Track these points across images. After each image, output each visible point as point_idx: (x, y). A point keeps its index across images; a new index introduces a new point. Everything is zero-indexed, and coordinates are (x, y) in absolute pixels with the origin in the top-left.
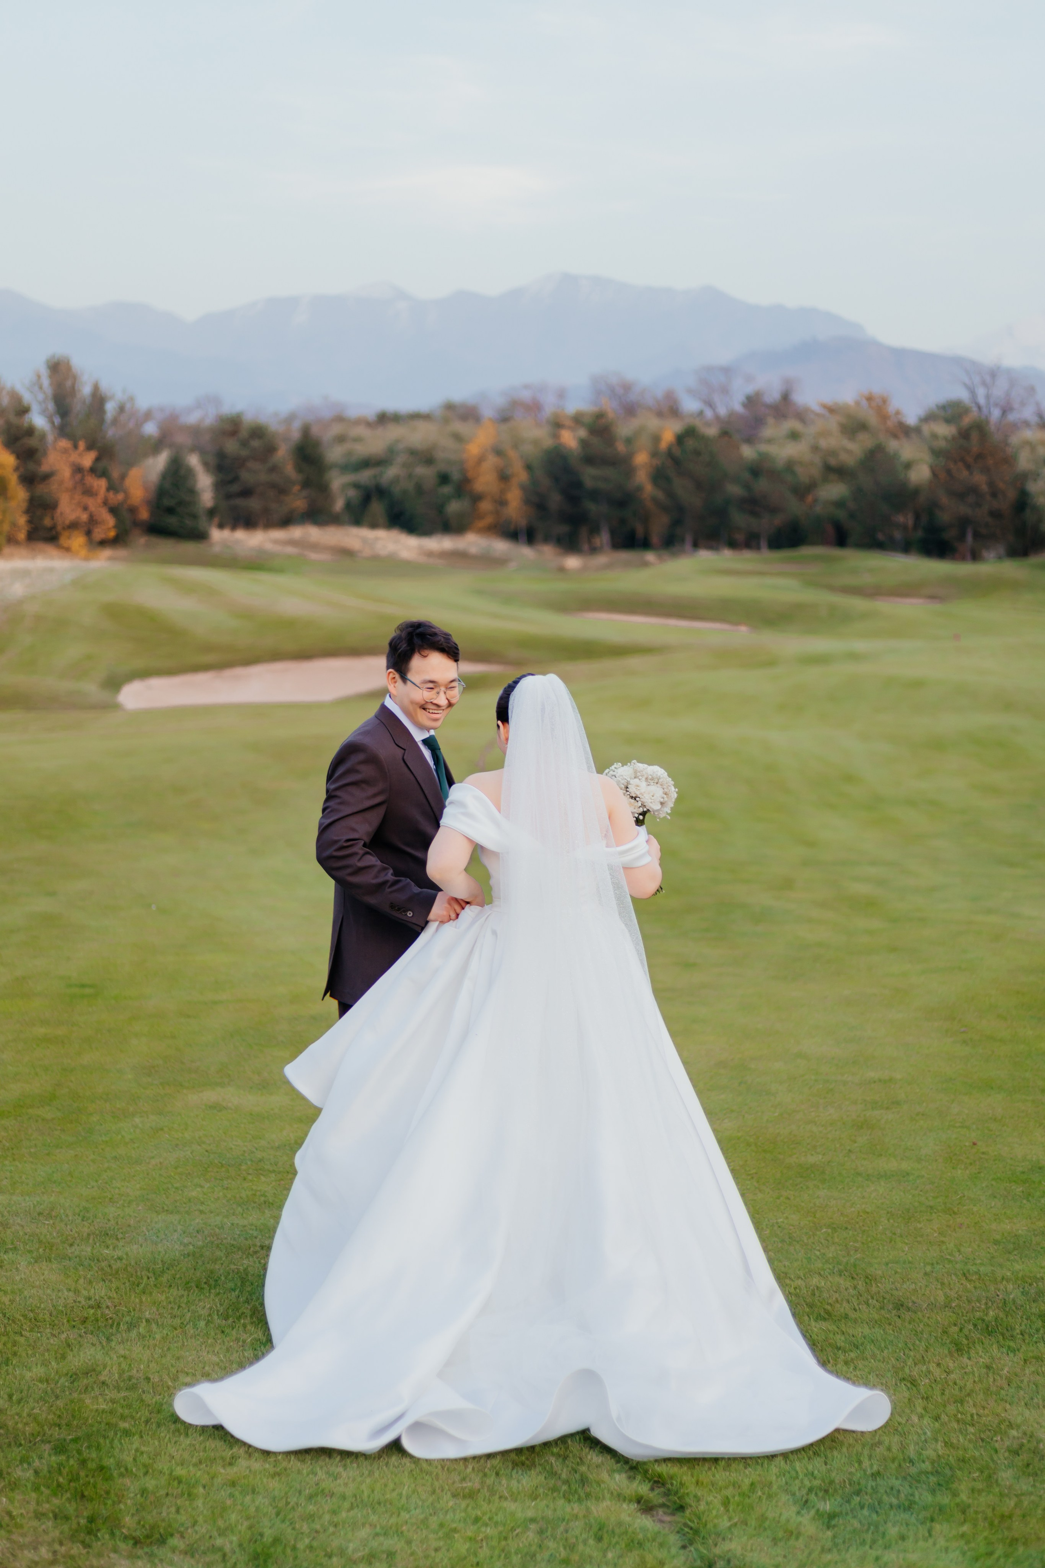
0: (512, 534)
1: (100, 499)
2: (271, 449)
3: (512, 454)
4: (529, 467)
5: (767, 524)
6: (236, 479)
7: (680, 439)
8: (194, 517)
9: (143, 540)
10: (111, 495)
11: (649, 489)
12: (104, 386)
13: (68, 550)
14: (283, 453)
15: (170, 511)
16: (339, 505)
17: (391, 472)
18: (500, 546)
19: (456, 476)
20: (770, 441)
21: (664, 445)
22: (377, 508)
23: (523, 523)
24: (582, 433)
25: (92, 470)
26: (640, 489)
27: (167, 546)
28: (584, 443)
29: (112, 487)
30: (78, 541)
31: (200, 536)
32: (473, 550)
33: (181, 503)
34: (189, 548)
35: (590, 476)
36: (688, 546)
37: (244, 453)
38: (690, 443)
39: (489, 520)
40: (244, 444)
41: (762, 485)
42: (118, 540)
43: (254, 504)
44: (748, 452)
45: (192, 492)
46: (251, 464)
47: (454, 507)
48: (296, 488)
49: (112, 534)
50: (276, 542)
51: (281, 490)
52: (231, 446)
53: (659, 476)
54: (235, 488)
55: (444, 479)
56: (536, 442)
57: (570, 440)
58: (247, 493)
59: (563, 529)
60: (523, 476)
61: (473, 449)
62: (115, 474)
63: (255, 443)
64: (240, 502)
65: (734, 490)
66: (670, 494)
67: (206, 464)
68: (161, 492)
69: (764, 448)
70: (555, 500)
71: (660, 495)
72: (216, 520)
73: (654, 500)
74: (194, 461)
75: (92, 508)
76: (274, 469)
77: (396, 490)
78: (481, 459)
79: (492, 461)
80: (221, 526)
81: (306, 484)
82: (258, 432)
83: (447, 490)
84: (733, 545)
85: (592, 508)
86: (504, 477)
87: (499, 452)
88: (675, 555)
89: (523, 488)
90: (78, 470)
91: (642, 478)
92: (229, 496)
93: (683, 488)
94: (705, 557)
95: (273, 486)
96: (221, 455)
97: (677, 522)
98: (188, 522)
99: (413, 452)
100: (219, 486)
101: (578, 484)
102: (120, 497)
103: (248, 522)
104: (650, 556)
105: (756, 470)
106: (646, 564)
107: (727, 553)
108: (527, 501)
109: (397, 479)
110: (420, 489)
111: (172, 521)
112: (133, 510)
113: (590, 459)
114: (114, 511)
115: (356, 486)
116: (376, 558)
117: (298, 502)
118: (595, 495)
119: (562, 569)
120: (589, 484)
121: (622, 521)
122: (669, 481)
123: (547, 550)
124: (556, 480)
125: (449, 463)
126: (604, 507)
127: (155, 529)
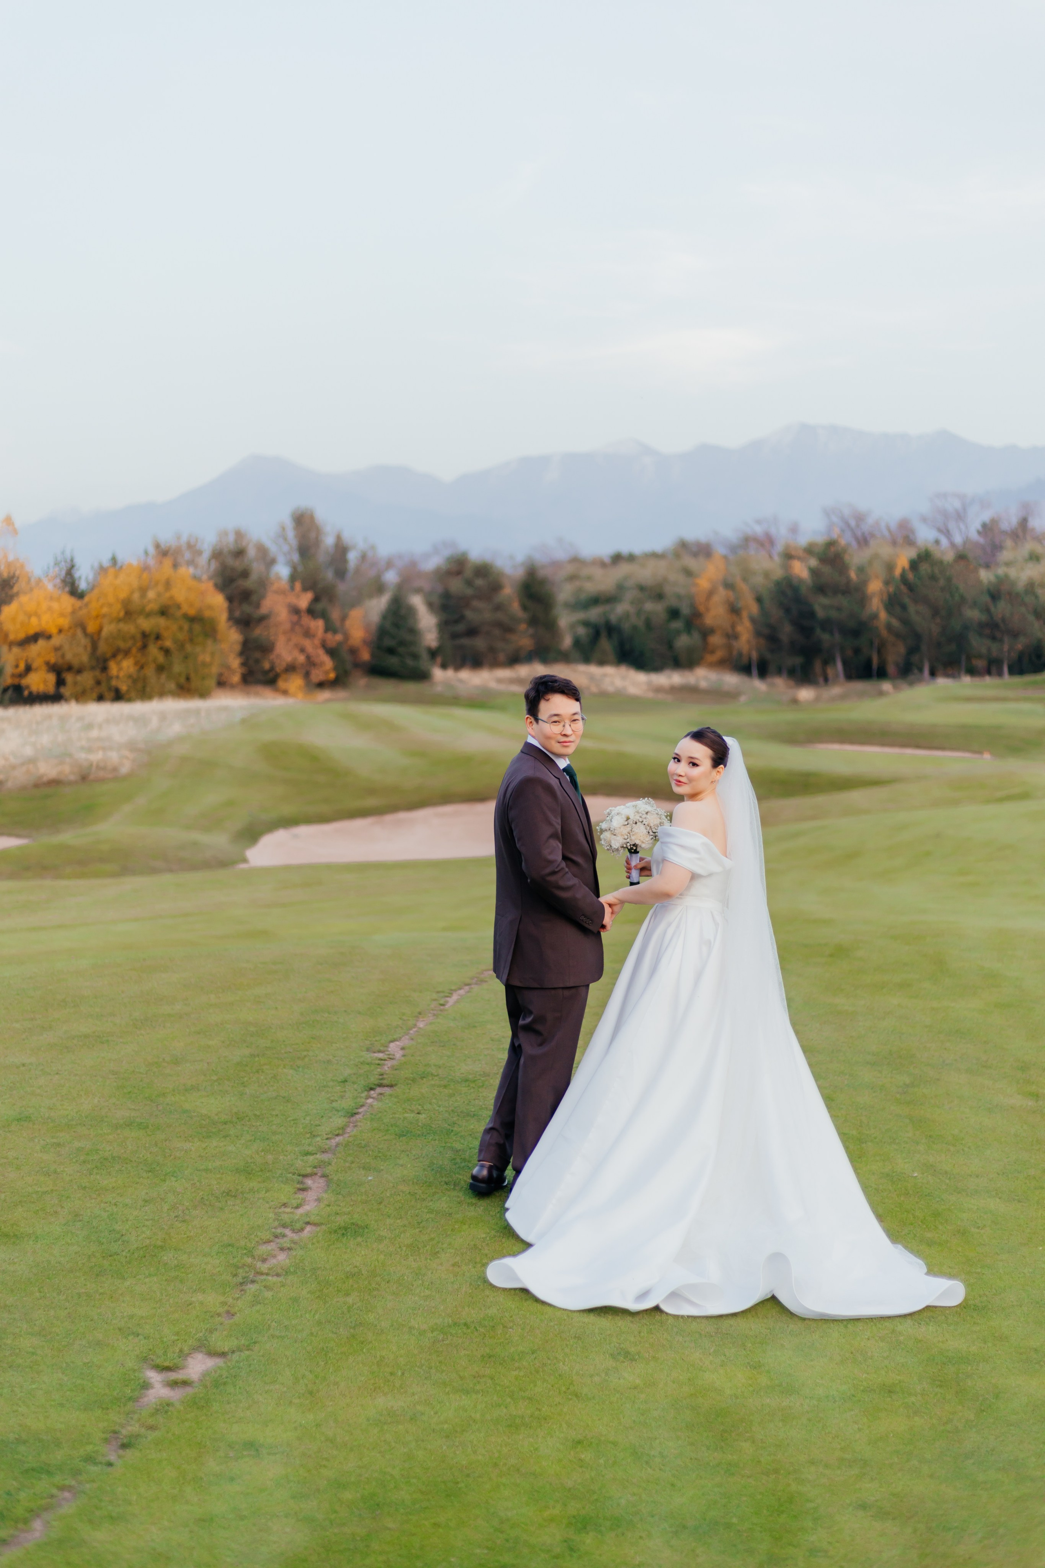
0: (745, 669)
1: (317, 642)
2: (495, 587)
3: (743, 587)
4: (759, 600)
5: (1007, 648)
6: (461, 618)
7: (914, 565)
8: (415, 656)
9: (363, 681)
10: (329, 636)
11: (883, 615)
12: (347, 537)
13: (285, 693)
14: (508, 591)
15: (391, 651)
16: (567, 642)
17: (621, 609)
18: (731, 680)
19: (685, 610)
20: (1008, 564)
21: (898, 572)
22: (606, 645)
23: (755, 655)
24: (813, 562)
25: (311, 612)
26: (875, 616)
27: (388, 686)
28: (814, 572)
29: (330, 628)
30: (295, 682)
31: (422, 676)
32: (703, 684)
33: (402, 643)
34: (410, 688)
35: (822, 606)
36: (926, 674)
37: (469, 592)
38: (924, 568)
39: (719, 654)
40: (469, 583)
41: (1002, 609)
42: (338, 682)
43: (479, 643)
44: (985, 576)
45: (414, 631)
46: (476, 603)
47: (683, 641)
48: (523, 627)
49: (332, 675)
50: (499, 681)
51: (507, 629)
52: (456, 586)
53: (893, 603)
54: (460, 628)
55: (674, 613)
56: (767, 575)
57: (801, 570)
58: (472, 632)
59: (798, 660)
60: (754, 608)
61: (704, 584)
62: (335, 614)
63: (479, 582)
64: (465, 641)
65: (973, 614)
66: (905, 622)
67: (430, 605)
68: (382, 632)
69: (1001, 571)
70: (787, 631)
71: (895, 623)
72: (439, 660)
73: (889, 627)
74: (417, 602)
75: (310, 649)
76: (499, 608)
77: (626, 626)
78: (711, 593)
79: (722, 594)
80: (444, 666)
81: (533, 621)
82: (483, 571)
83: (677, 625)
84: (972, 672)
85: (825, 638)
86: (734, 610)
87: (729, 586)
88: (911, 684)
89: (753, 620)
90: (296, 611)
91: (876, 605)
92: (455, 636)
93: (917, 613)
94: (942, 682)
95: (499, 625)
96: (446, 595)
97: (913, 650)
98: (410, 662)
99: (641, 588)
100: (443, 626)
101: (812, 614)
102: (339, 637)
103: (476, 662)
104: (886, 686)
105: (995, 595)
106: (881, 694)
107: (967, 679)
108: (758, 634)
109: (627, 615)
110: (648, 624)
111: (393, 661)
112: (353, 651)
113: (821, 589)
114: (332, 652)
115: (586, 624)
116: (603, 694)
117: (524, 640)
118: (827, 625)
119: (795, 701)
120: (820, 613)
121: (857, 651)
122: (904, 607)
123: (780, 683)
124: (787, 610)
125: (679, 597)
126: (838, 637)
127: (376, 670)
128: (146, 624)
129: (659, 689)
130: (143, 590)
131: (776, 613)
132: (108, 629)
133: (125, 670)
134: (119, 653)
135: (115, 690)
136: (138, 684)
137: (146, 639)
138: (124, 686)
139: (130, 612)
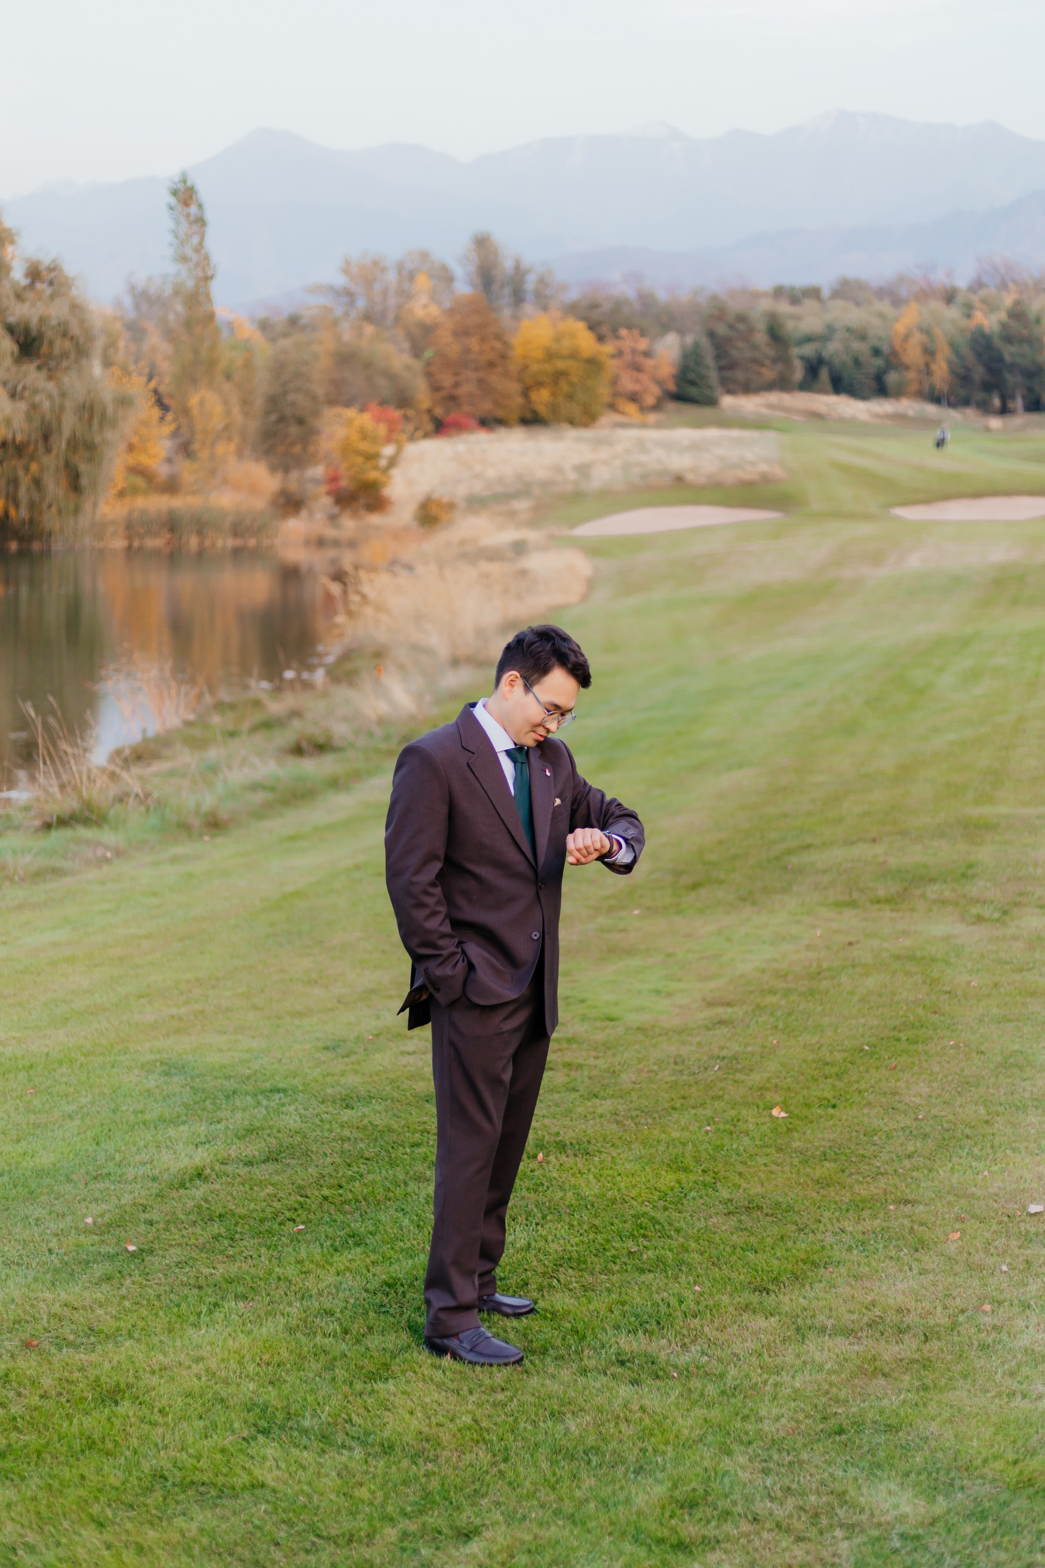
0: (936, 399)
1: (649, 375)
2: (751, 330)
3: (936, 332)
4: (953, 345)
6: (726, 355)
8: (708, 386)
9: (671, 406)
13: (623, 413)
14: (759, 333)
15: (693, 383)
16: (798, 375)
17: (832, 347)
18: (931, 409)
19: (886, 350)
22: (823, 377)
23: (946, 389)
24: (1003, 317)
27: (689, 411)
28: (1004, 326)
30: (631, 408)
31: (712, 402)
32: (911, 413)
33: (697, 376)
34: (707, 412)
35: (1009, 352)
37: (732, 334)
39: (914, 387)
40: (731, 327)
42: (656, 407)
43: (739, 375)
45: (708, 367)
46: (737, 343)
47: (892, 378)
48: (770, 362)
49: (656, 402)
51: (759, 364)
52: (721, 330)
54: (723, 363)
55: (876, 352)
56: (955, 323)
57: (991, 323)
58: (732, 366)
59: (980, 395)
60: (948, 352)
61: (900, 328)
63: (741, 327)
64: (729, 373)
68: (683, 368)
70: (979, 373)
72: (720, 388)
75: (646, 381)
76: (755, 347)
77: (837, 361)
78: (907, 337)
79: (917, 338)
80: (724, 393)
81: (777, 359)
82: (741, 318)
85: (1012, 379)
86: (929, 352)
87: (927, 332)
89: (950, 363)
92: (720, 369)
95: (753, 360)
96: (712, 335)
98: (705, 391)
99: (848, 330)
101: (999, 359)
102: (659, 371)
108: (953, 372)
109: (837, 352)
110: (857, 362)
111: (692, 391)
112: (666, 383)
113: (1009, 339)
115: (804, 359)
116: (843, 419)
117: (769, 374)
118: (1012, 367)
119: (988, 429)
120: (1008, 358)
121: (1030, 390)
123: (971, 413)
124: (979, 355)
125: (880, 339)
126: (1019, 379)
127: (680, 397)
128: (561, 365)
129: (877, 416)
130: (558, 339)
131: (970, 357)
132: (535, 367)
133: (542, 398)
134: (540, 384)
135: (534, 412)
136: (554, 409)
137: (559, 375)
138: (542, 410)
139: (550, 356)
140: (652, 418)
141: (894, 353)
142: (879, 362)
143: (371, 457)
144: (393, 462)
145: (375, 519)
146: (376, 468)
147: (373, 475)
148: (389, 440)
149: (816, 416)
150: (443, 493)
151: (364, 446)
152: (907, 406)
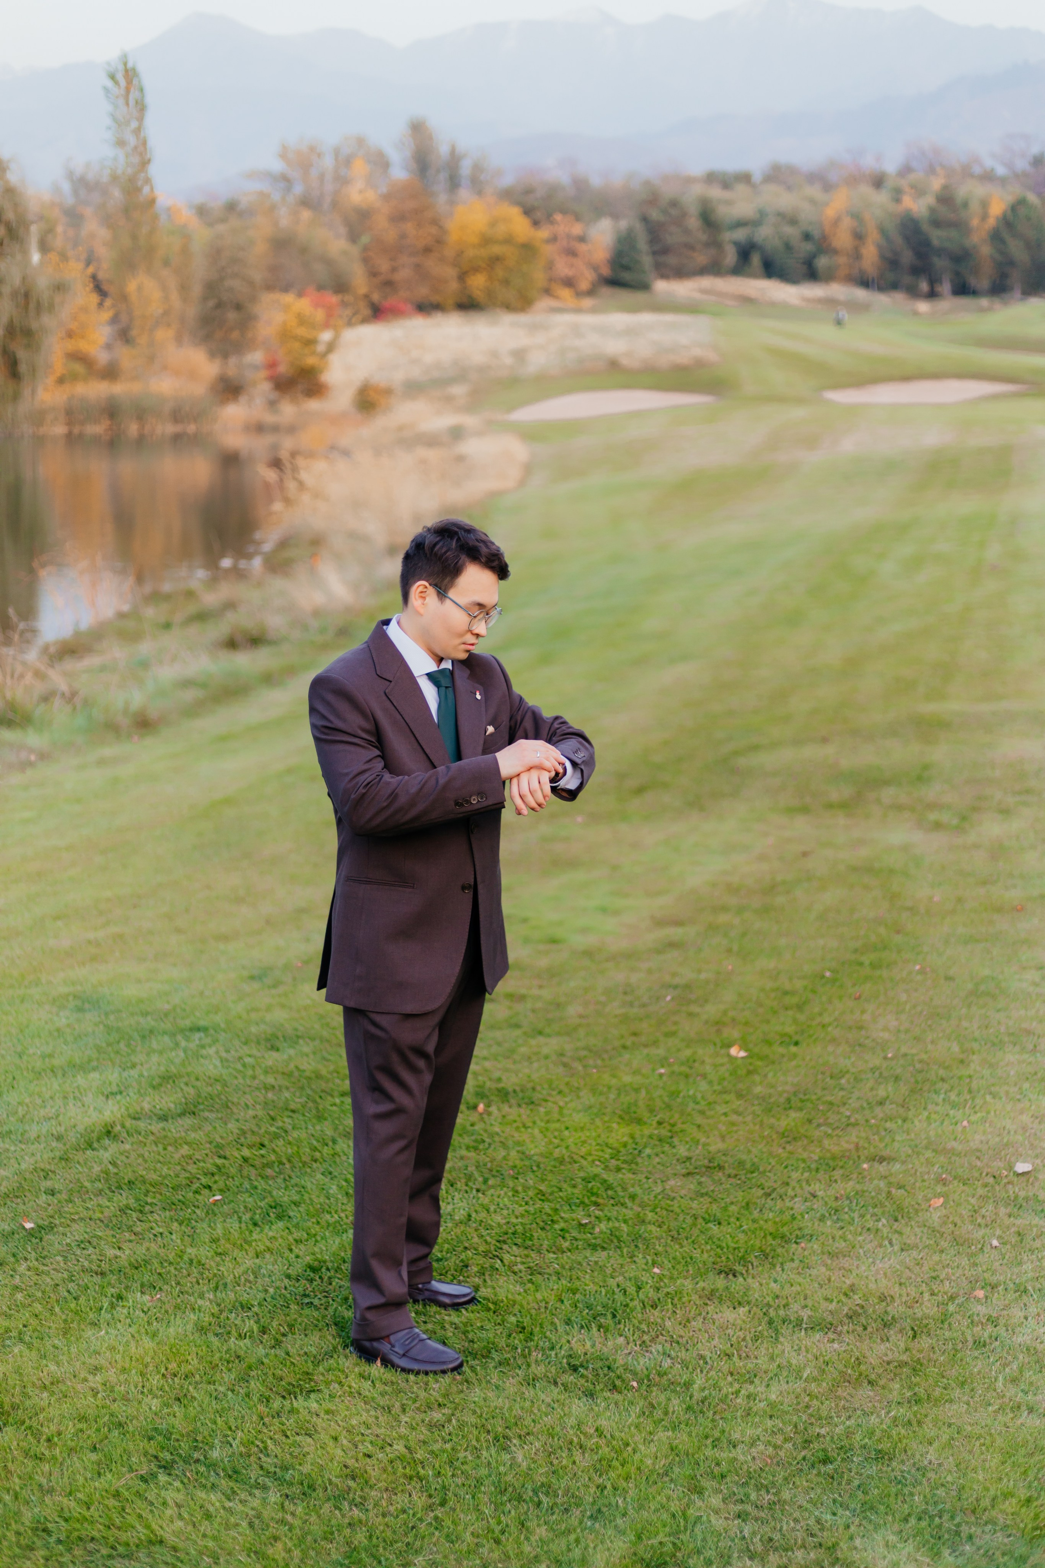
0: (865, 283)
2: (684, 215)
3: (865, 217)
4: (882, 231)
7: (1013, 208)
8: (641, 271)
9: (606, 291)
11: (985, 248)
13: (558, 298)
15: (626, 268)
16: (729, 259)
17: (763, 232)
18: (861, 294)
19: (816, 234)
22: (755, 262)
23: (874, 273)
24: (931, 202)
26: (977, 248)
27: (623, 296)
28: (932, 210)
30: (566, 293)
31: (644, 286)
32: (840, 297)
33: (631, 262)
34: (640, 297)
35: (937, 237)
36: (1017, 294)
37: (665, 219)
38: (1022, 212)
39: (844, 272)
40: (664, 212)
42: (591, 292)
43: (672, 260)
46: (670, 228)
47: (822, 262)
48: (702, 247)
49: (590, 287)
51: (691, 249)
52: (655, 215)
53: (996, 237)
55: (807, 237)
56: (884, 208)
57: (919, 207)
58: (666, 251)
59: (907, 279)
60: (877, 237)
61: (830, 213)
63: (674, 212)
64: (661, 258)
66: (1004, 252)
68: (618, 253)
70: (907, 257)
71: (994, 253)
72: (653, 273)
73: (988, 257)
75: (577, 266)
76: (687, 231)
77: (769, 246)
78: (836, 222)
79: (847, 223)
80: (657, 278)
81: (709, 243)
82: (674, 203)
83: (812, 247)
85: (939, 263)
86: (859, 236)
87: (856, 216)
88: (1006, 301)
89: (879, 247)
91: (979, 239)
93: (1014, 247)
94: (1035, 302)
95: (685, 245)
97: (1006, 274)
98: (638, 276)
99: (781, 215)
101: (927, 243)
102: (593, 256)
104: (984, 302)
106: (980, 309)
108: (882, 257)
109: (768, 237)
110: (788, 247)
111: (626, 276)
112: (600, 268)
113: (936, 223)
115: (736, 244)
117: (701, 258)
118: (940, 252)
119: (916, 313)
120: (935, 242)
121: (958, 273)
122: (1003, 241)
123: (899, 297)
124: (907, 239)
125: (810, 223)
126: (947, 263)
127: (614, 282)
128: (496, 250)
129: (808, 300)
130: (493, 224)
131: (899, 241)
132: (471, 253)
133: (478, 282)
134: (476, 270)
135: (470, 297)
136: (490, 294)
137: (495, 261)
138: (479, 295)
139: (486, 241)
140: (587, 302)
141: (824, 238)
142: (808, 247)
143: (310, 342)
144: (331, 347)
145: (313, 405)
146: (313, 353)
147: (311, 361)
148: (326, 325)
149: (746, 300)
150: (380, 379)
151: (302, 332)
152: (838, 290)
